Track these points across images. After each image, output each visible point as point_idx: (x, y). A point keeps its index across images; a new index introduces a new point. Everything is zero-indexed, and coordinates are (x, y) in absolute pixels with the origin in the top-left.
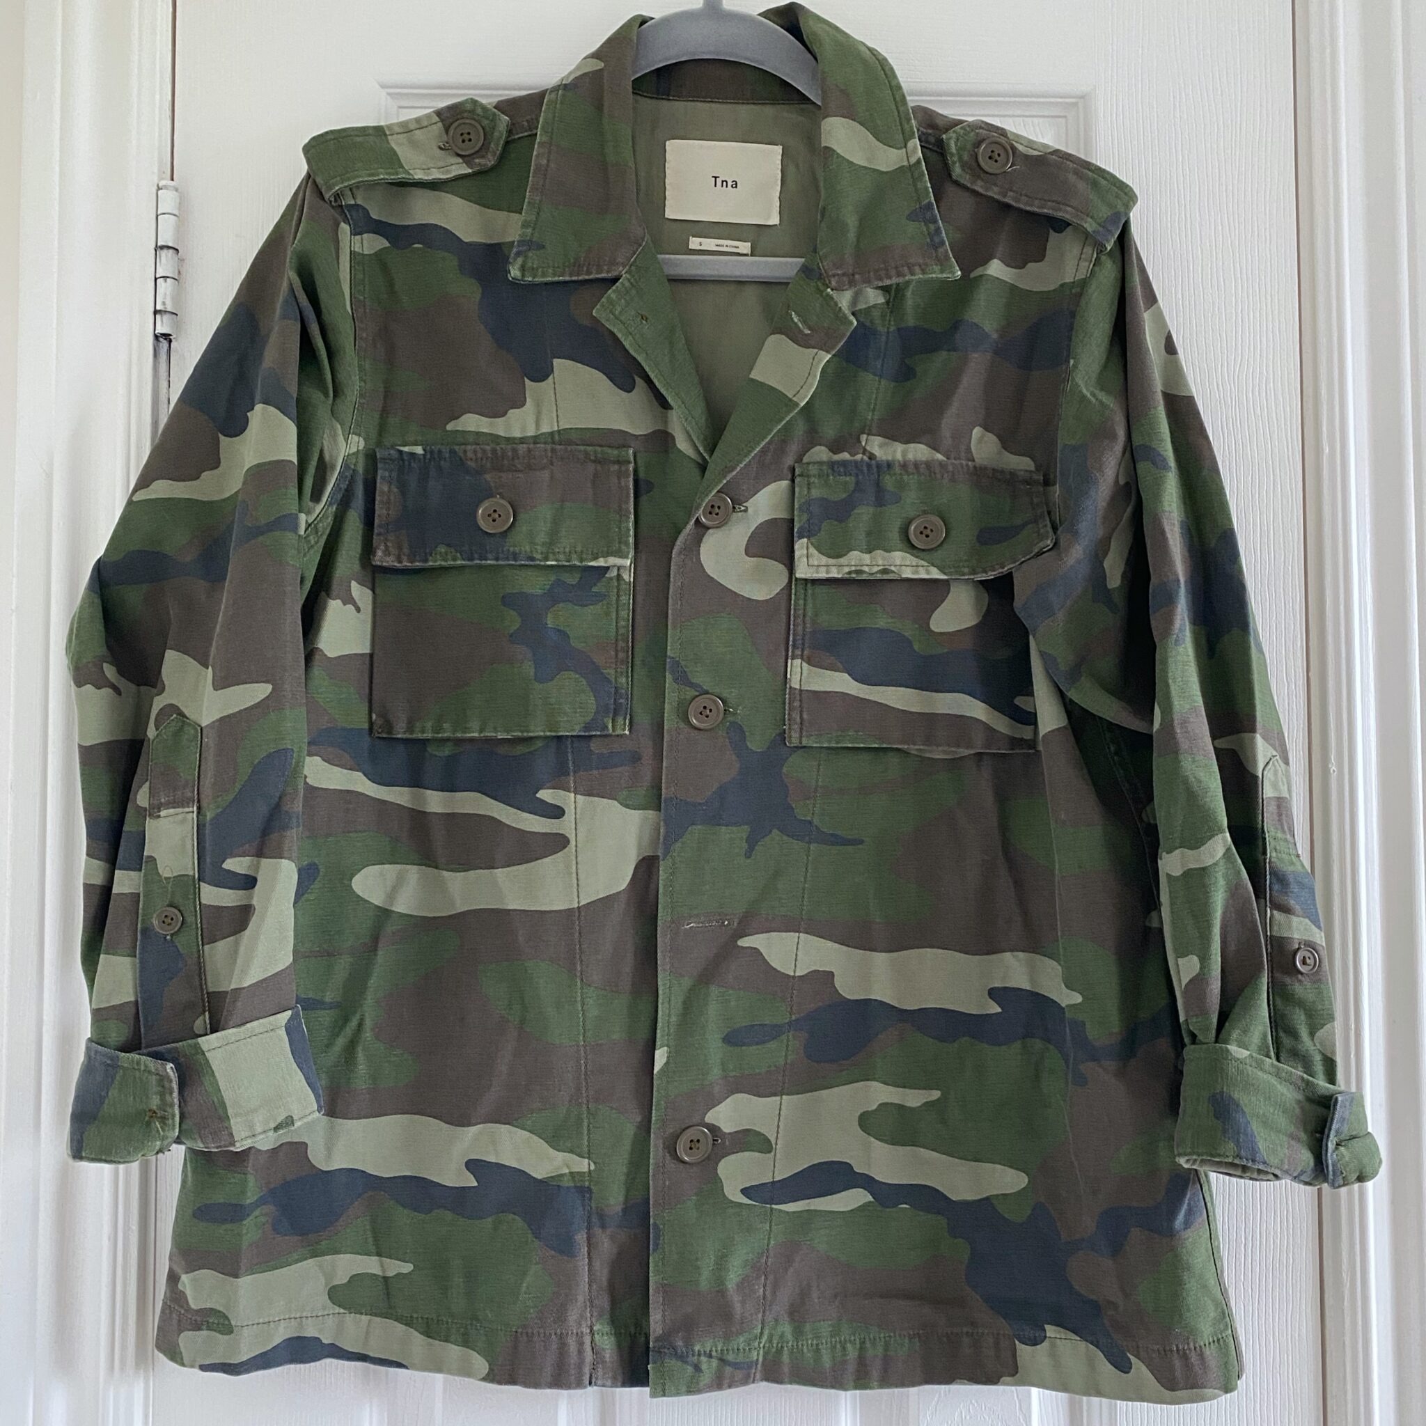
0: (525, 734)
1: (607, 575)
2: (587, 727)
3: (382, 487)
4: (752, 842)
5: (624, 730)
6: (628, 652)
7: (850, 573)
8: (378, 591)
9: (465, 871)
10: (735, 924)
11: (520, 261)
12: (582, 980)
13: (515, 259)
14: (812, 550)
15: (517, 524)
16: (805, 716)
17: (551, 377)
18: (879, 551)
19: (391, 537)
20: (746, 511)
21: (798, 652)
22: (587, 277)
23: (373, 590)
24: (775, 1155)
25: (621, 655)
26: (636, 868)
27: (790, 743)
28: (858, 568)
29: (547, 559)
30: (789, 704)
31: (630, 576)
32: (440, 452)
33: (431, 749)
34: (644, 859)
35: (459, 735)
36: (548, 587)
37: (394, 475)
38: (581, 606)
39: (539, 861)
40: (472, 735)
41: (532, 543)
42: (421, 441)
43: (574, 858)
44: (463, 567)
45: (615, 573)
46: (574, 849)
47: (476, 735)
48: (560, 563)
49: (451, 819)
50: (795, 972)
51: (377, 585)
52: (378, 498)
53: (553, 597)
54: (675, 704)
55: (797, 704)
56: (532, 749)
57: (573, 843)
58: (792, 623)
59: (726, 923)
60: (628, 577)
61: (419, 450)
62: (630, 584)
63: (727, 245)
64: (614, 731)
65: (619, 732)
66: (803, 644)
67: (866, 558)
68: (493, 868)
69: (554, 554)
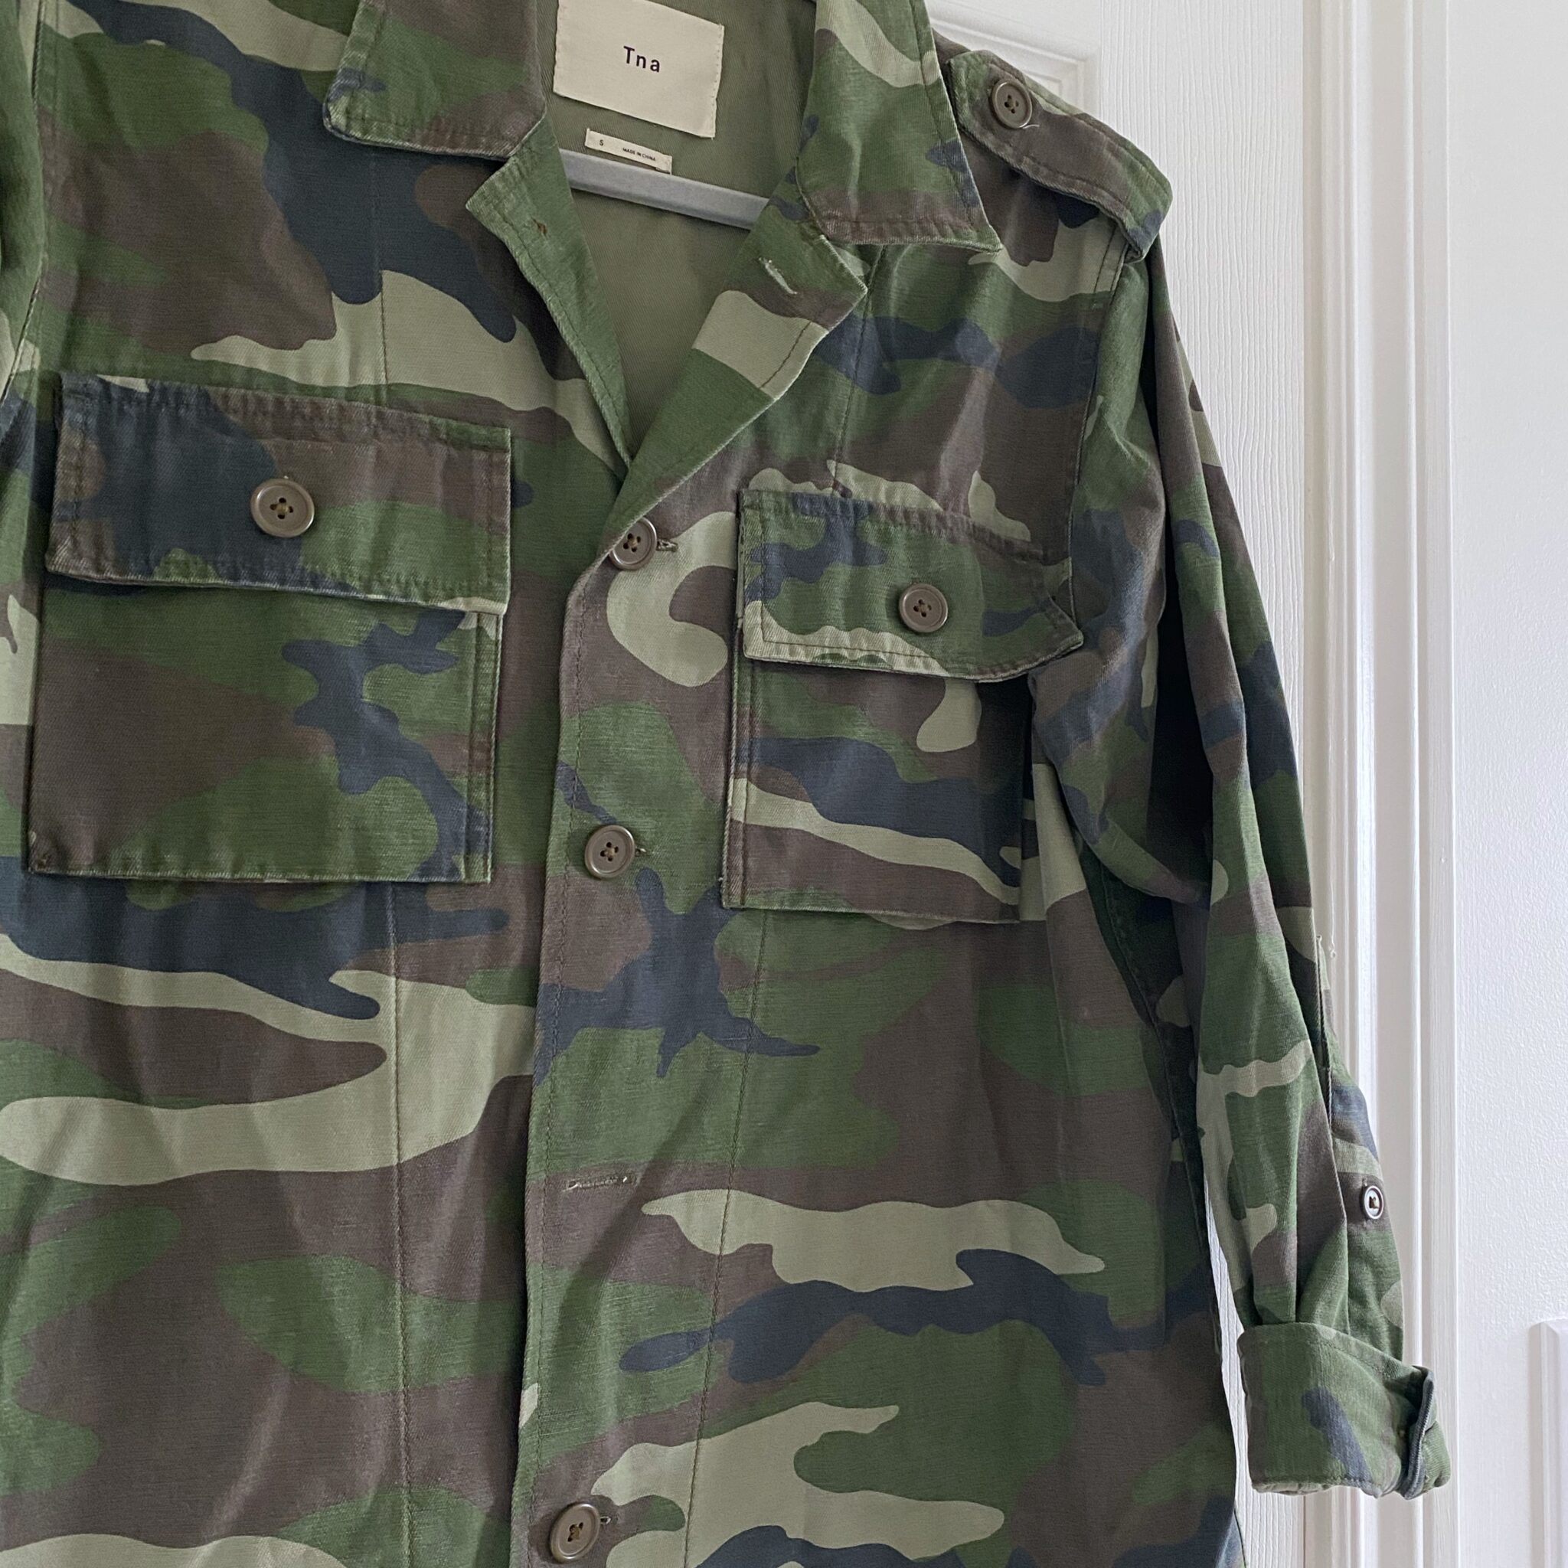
0: (316, 878)
1: (461, 627)
2: (426, 868)
3: (70, 438)
4: (667, 1052)
5: (485, 874)
6: (489, 751)
7: (823, 656)
8: (49, 618)
9: (192, 1107)
10: (638, 1181)
11: (344, 101)
12: (403, 1284)
13: (338, 98)
14: (769, 619)
15: (320, 527)
16: (751, 863)
17: (378, 298)
18: (862, 629)
19: (84, 525)
20: (673, 550)
21: (744, 768)
22: (449, 151)
23: (40, 616)
24: (688, 1532)
25: (479, 755)
26: (490, 1098)
27: (729, 901)
28: (835, 651)
29: (369, 589)
30: (729, 844)
31: (497, 630)
32: (179, 394)
33: (134, 898)
34: (502, 1081)
35: (195, 874)
36: (365, 635)
37: (92, 421)
38: (418, 671)
39: (332, 1089)
40: (219, 875)
41: (345, 561)
42: (144, 371)
43: (393, 1084)
44: (212, 590)
45: (473, 625)
46: (394, 1068)
47: (227, 875)
48: (392, 599)
49: (169, 1018)
50: (721, 1249)
51: (48, 607)
52: (62, 457)
53: (374, 653)
54: (564, 838)
55: (740, 844)
56: (323, 902)
57: (393, 1058)
58: (734, 723)
59: (625, 1179)
60: (493, 632)
61: (140, 385)
62: (496, 644)
63: (641, 152)
64: (468, 875)
65: (479, 879)
66: (750, 756)
67: (845, 637)
68: (248, 1101)
69: (381, 582)
